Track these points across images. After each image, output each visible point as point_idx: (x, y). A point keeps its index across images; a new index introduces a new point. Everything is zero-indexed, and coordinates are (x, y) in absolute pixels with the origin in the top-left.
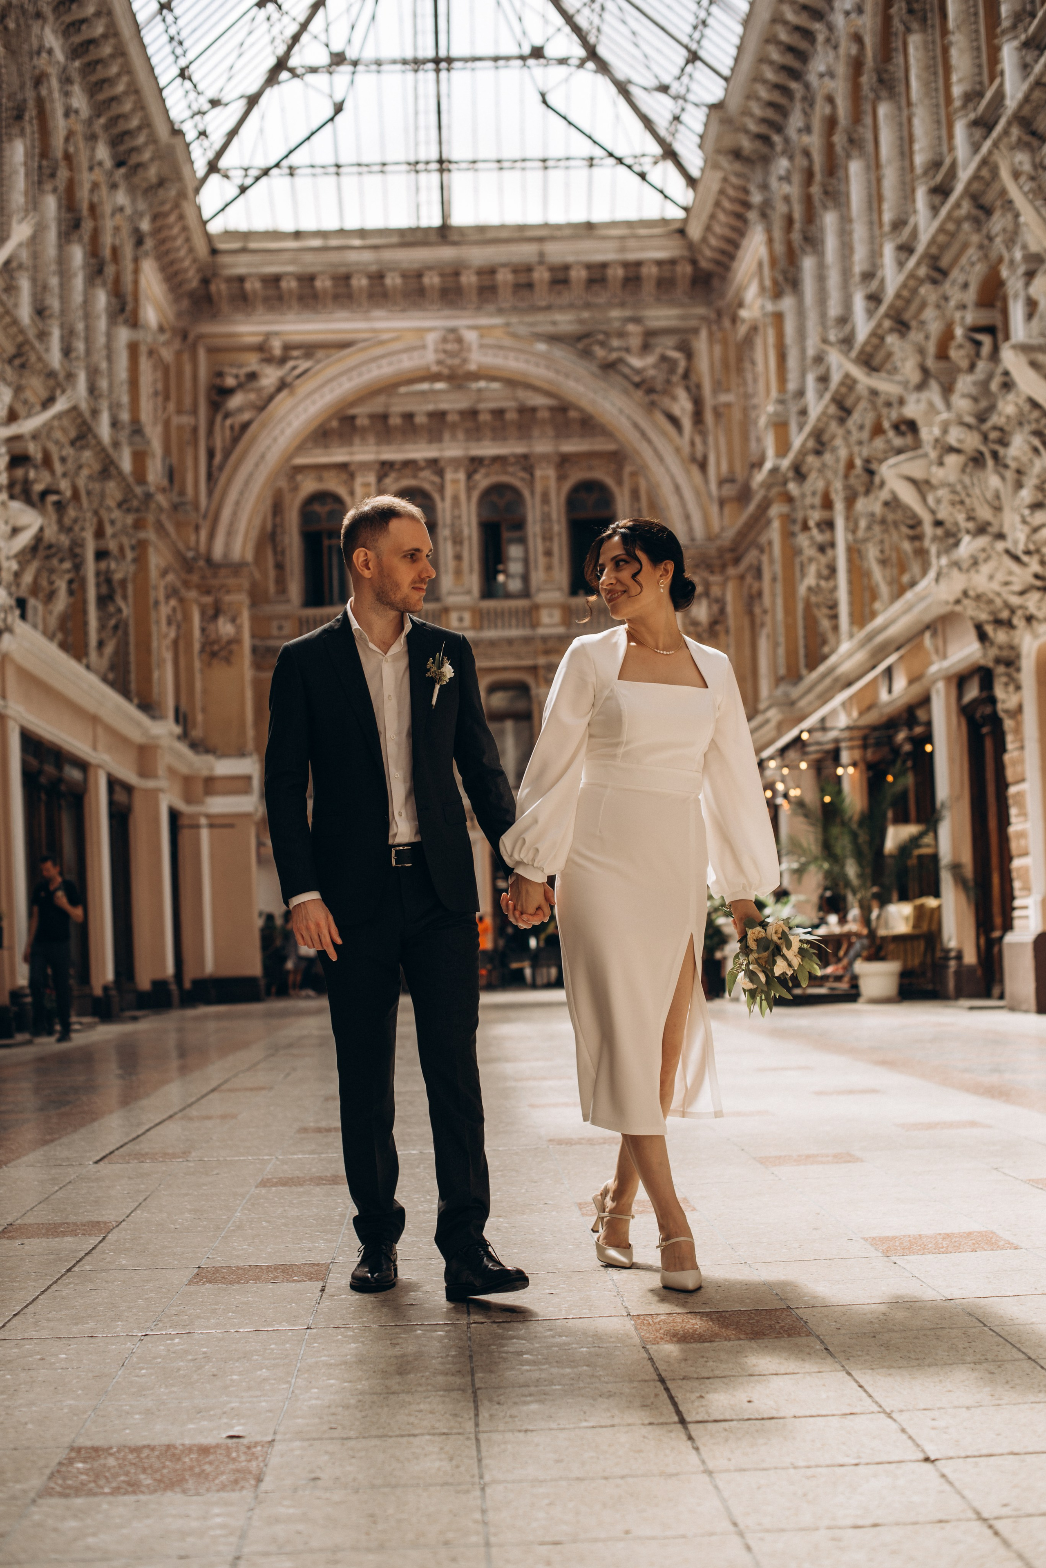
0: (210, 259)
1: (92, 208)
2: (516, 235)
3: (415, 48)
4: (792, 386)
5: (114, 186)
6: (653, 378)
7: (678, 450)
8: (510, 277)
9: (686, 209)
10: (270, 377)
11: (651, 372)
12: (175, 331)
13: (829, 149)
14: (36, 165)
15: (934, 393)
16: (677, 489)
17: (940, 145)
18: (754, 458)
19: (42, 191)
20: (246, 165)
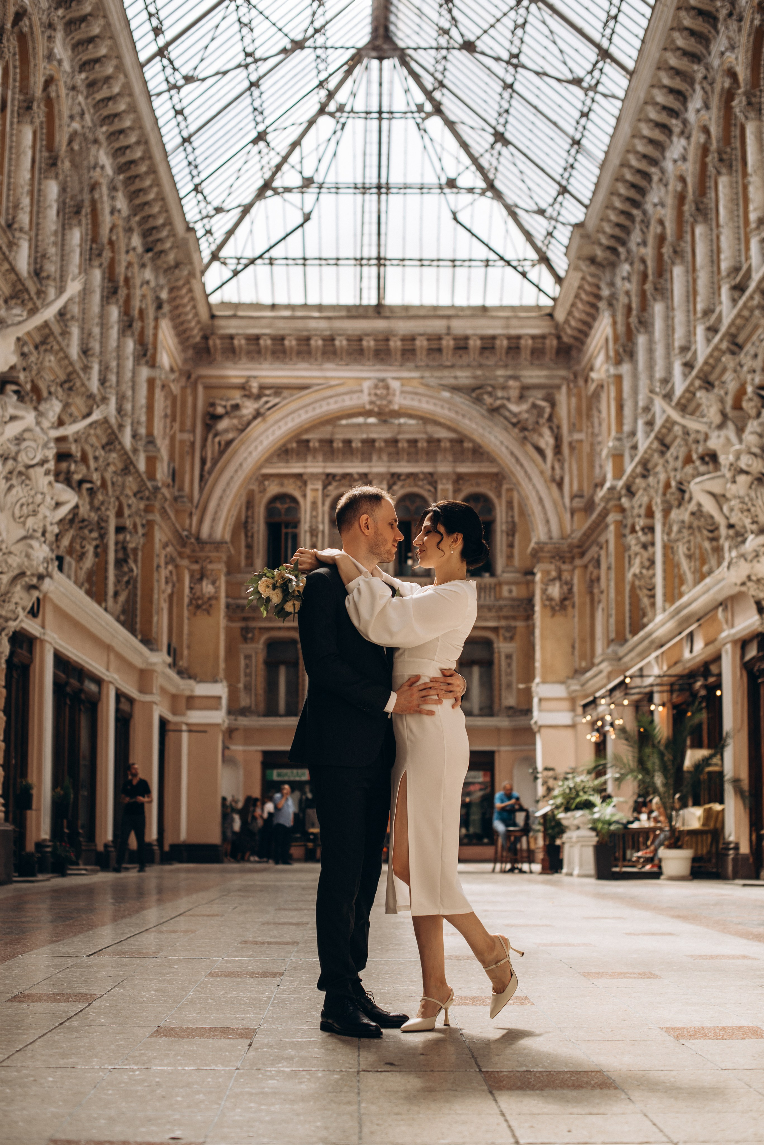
0: (210, 322)
1: (127, 280)
2: (431, 313)
3: (364, 177)
4: (627, 428)
5: (143, 266)
6: (527, 420)
7: (542, 473)
8: (425, 343)
9: (554, 299)
10: (249, 408)
11: (525, 416)
12: (181, 372)
13: (660, 257)
14: (88, 247)
15: (730, 431)
16: (541, 500)
17: (740, 256)
18: (598, 480)
19: (91, 266)
20: (239, 256)
